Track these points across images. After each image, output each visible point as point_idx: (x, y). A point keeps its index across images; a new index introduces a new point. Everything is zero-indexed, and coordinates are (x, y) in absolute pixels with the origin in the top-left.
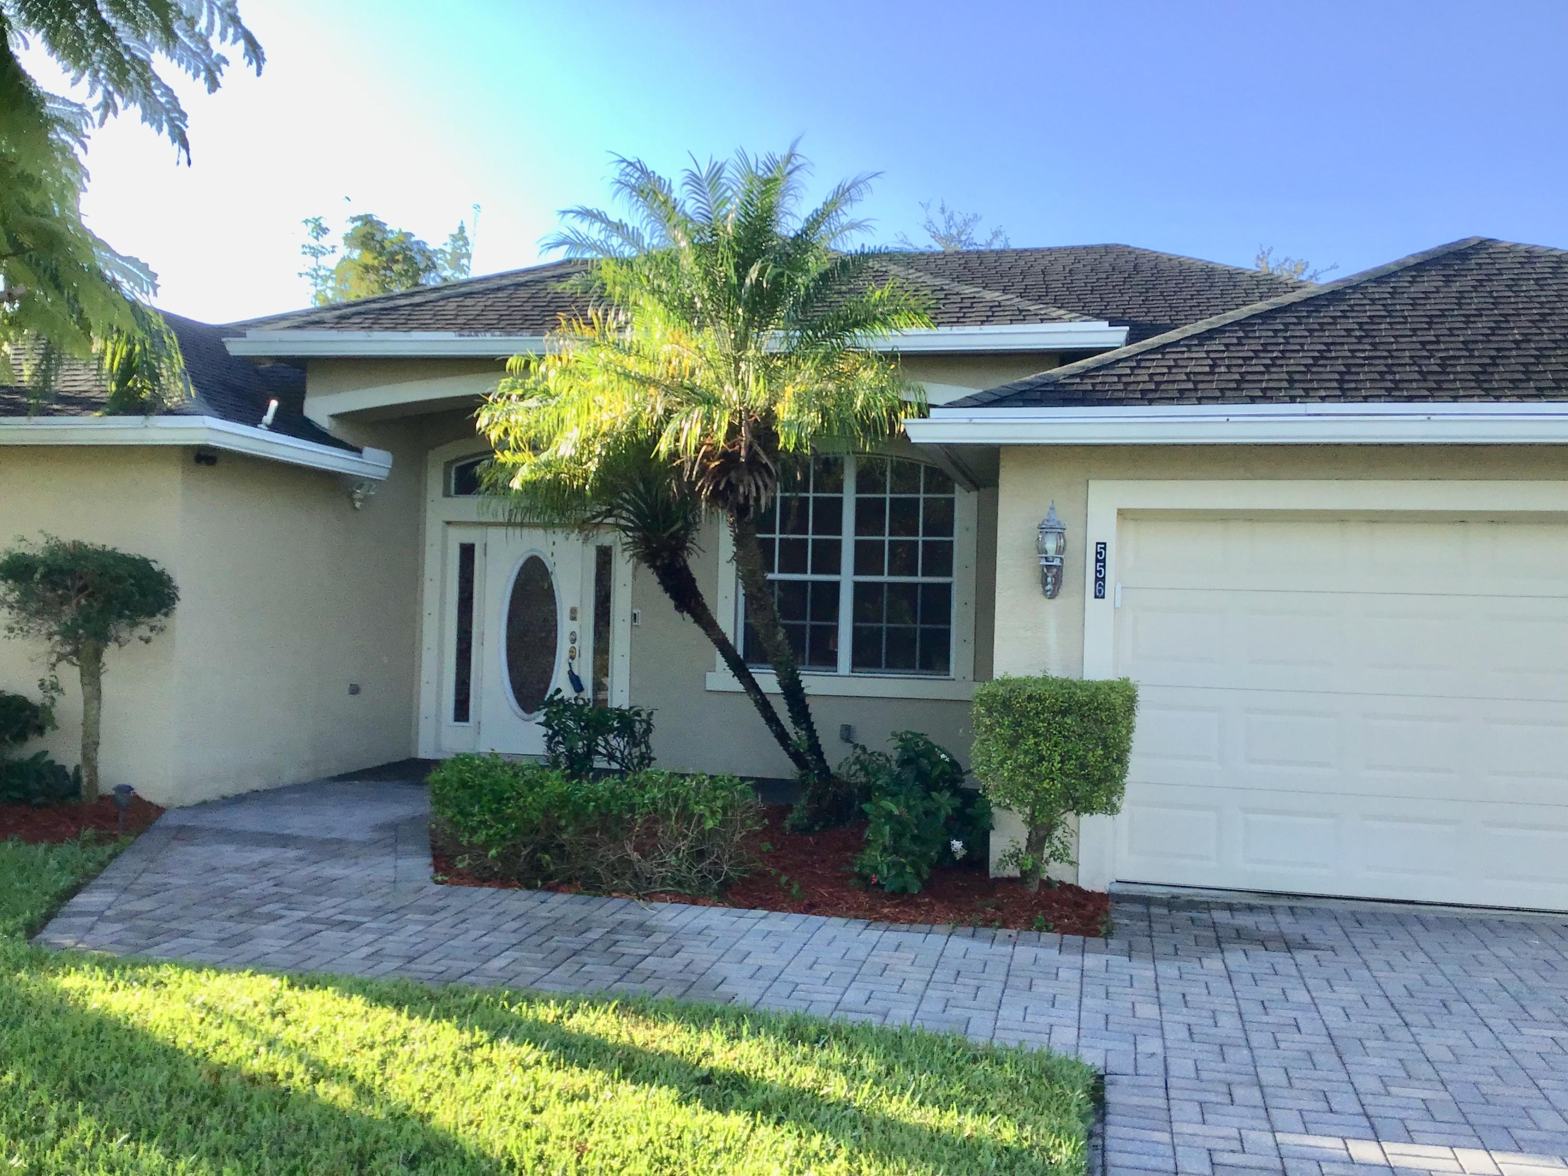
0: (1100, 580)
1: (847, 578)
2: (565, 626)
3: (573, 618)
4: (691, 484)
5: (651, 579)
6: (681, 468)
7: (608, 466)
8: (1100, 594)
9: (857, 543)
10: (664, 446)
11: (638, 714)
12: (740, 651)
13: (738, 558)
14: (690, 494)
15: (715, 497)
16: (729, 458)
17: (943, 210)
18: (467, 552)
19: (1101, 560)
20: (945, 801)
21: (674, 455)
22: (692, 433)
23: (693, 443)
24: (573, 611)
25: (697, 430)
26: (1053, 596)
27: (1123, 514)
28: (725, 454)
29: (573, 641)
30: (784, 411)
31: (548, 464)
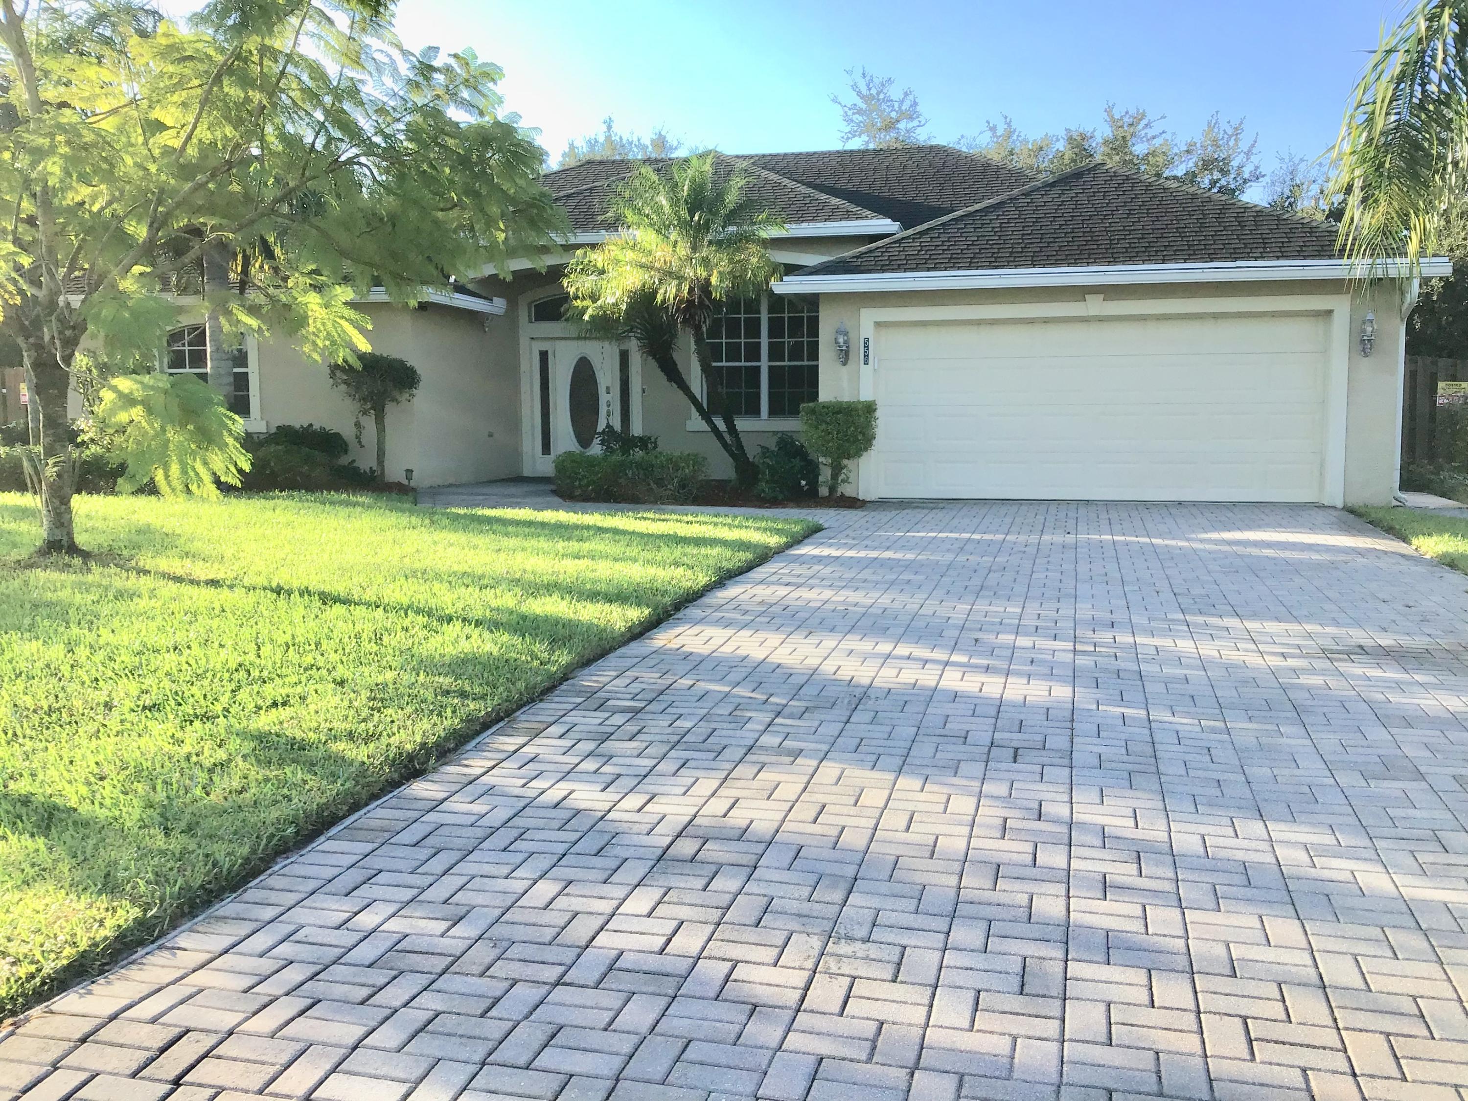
0: (866, 356)
1: (764, 364)
2: (603, 398)
3: (608, 393)
4: (673, 316)
5: (652, 363)
6: (667, 308)
7: (630, 306)
8: (866, 363)
9: (770, 343)
10: (659, 298)
11: (650, 438)
12: (705, 406)
13: (699, 352)
14: (672, 319)
15: (684, 322)
16: (690, 302)
17: (864, 75)
18: (544, 356)
19: (866, 347)
20: (797, 462)
21: (664, 301)
22: (672, 291)
23: (672, 297)
24: (608, 388)
25: (674, 290)
26: (845, 364)
27: (878, 324)
28: (688, 301)
29: (609, 406)
30: (714, 280)
31: (601, 307)
